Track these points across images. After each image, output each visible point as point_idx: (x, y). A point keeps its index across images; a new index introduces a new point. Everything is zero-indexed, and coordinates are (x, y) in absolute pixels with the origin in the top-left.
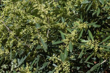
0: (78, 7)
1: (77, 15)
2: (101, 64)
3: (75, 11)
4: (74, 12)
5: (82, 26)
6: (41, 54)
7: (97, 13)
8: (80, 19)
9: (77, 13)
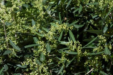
0: (55, 5)
1: (53, 16)
2: (87, 74)
3: (50, 11)
4: (49, 13)
5: (61, 28)
6: (8, 64)
7: (78, 11)
8: (58, 21)
9: (54, 15)
